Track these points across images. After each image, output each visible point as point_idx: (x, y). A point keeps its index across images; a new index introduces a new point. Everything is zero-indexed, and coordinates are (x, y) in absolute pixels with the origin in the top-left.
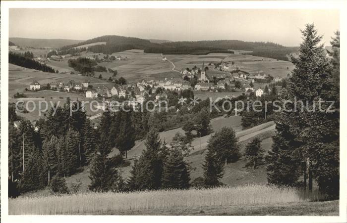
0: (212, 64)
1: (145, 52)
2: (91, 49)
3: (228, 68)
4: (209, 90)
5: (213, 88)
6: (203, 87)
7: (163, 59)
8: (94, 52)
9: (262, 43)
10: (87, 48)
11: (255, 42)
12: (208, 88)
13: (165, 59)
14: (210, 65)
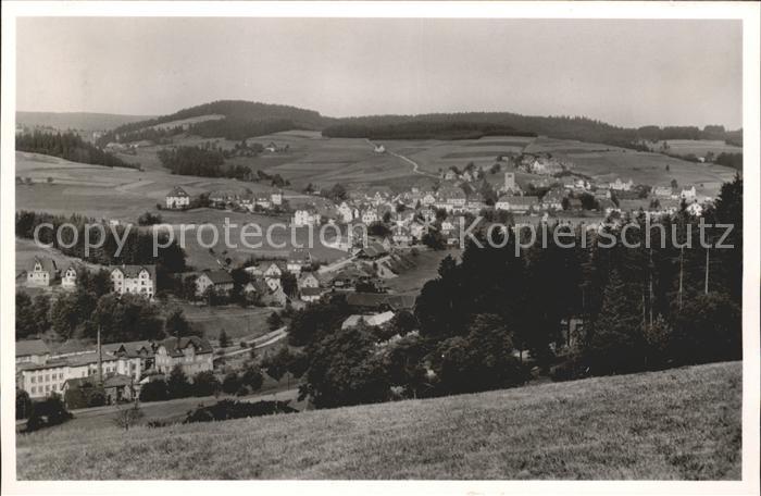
0: (504, 158)
1: (323, 135)
2: (196, 131)
3: (543, 166)
4: (528, 213)
5: (537, 208)
6: (514, 207)
7: (377, 150)
8: (205, 137)
9: (563, 118)
10: (185, 127)
11: (547, 116)
12: (527, 208)
13: (382, 149)
14: (500, 159)
